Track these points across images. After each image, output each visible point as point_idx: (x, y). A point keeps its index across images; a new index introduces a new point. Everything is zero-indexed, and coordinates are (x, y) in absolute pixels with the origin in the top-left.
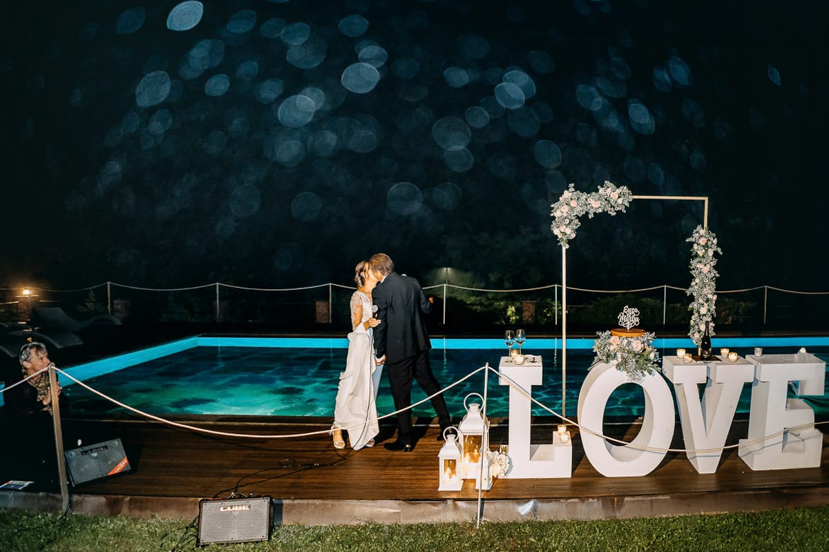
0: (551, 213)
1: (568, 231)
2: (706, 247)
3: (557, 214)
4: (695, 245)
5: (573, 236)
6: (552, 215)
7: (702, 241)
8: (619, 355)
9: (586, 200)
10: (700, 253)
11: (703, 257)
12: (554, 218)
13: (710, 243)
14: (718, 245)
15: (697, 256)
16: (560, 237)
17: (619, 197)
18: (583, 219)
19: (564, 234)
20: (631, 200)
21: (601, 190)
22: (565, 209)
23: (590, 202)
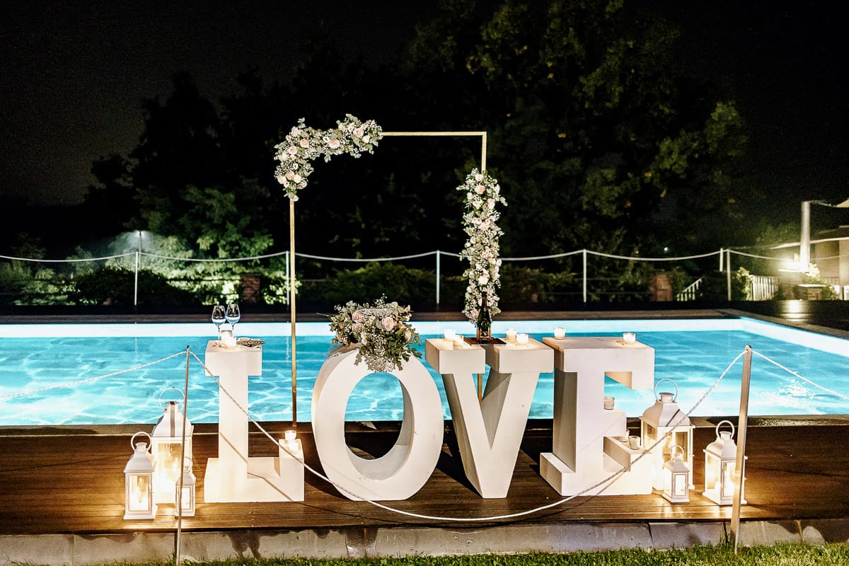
0: (275, 156)
1: (297, 178)
2: (484, 196)
3: (283, 157)
4: (470, 195)
5: (304, 185)
6: (275, 158)
7: (479, 189)
8: (363, 335)
9: (321, 138)
10: (477, 204)
11: (481, 210)
12: (278, 162)
13: (489, 191)
14: (501, 194)
15: (472, 208)
16: (286, 186)
17: (365, 135)
18: (318, 163)
19: (292, 182)
20: (381, 138)
21: (341, 126)
22: (293, 151)
23: (326, 141)
